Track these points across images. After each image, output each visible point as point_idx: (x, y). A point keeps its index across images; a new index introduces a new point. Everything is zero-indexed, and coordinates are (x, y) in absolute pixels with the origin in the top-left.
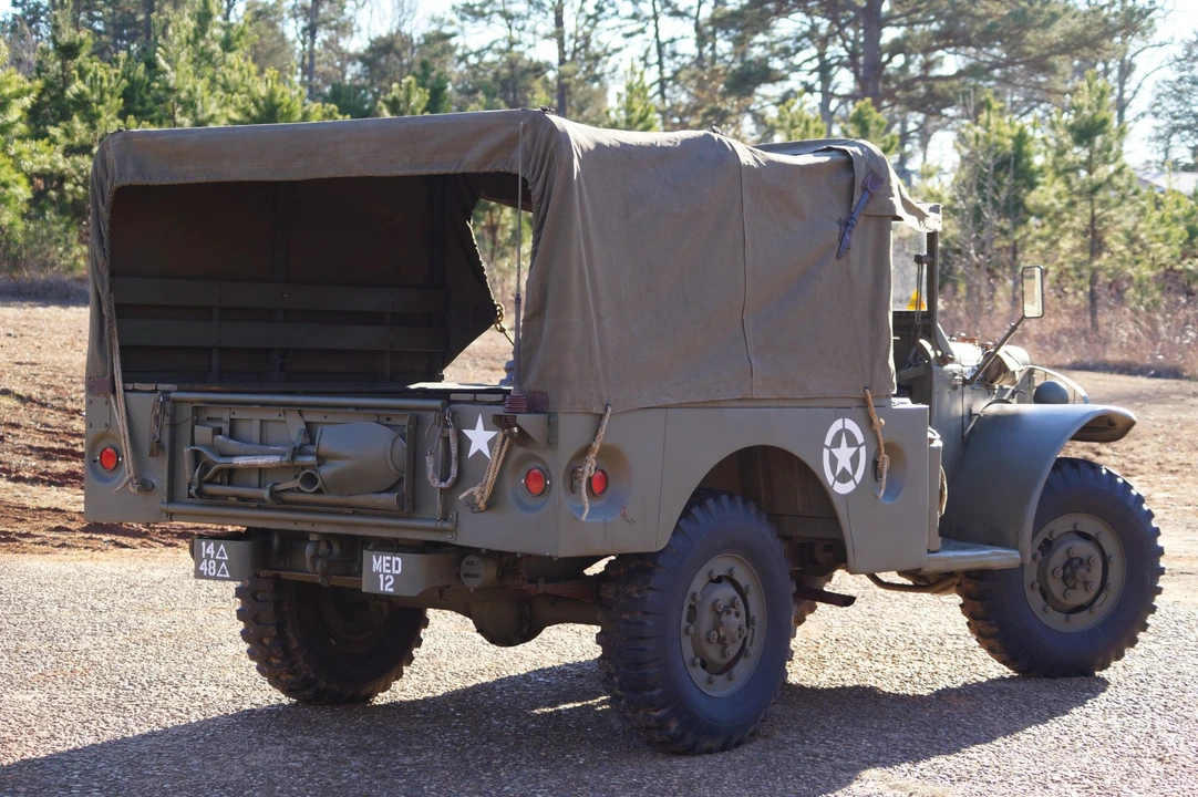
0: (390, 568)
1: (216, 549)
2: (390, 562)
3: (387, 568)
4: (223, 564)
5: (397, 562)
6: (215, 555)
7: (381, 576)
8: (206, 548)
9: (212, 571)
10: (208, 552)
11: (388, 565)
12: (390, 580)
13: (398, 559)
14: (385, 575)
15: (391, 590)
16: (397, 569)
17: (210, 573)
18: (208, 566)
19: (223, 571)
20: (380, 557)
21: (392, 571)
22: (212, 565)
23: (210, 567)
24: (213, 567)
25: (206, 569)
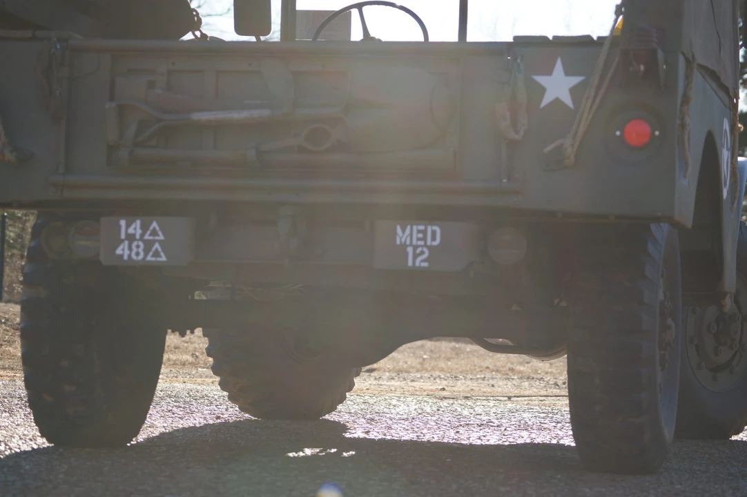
0: (425, 239)
1: (144, 228)
2: (424, 232)
3: (418, 239)
4: (157, 246)
5: (434, 233)
6: (142, 235)
7: (410, 251)
8: (127, 228)
9: (137, 254)
10: (131, 231)
11: (421, 235)
12: (422, 252)
13: (437, 229)
14: (415, 247)
15: (425, 265)
16: (434, 238)
17: (134, 257)
18: (130, 249)
19: (156, 254)
20: (409, 227)
21: (426, 243)
22: (138, 247)
23: (135, 250)
24: (141, 250)
25: (127, 252)
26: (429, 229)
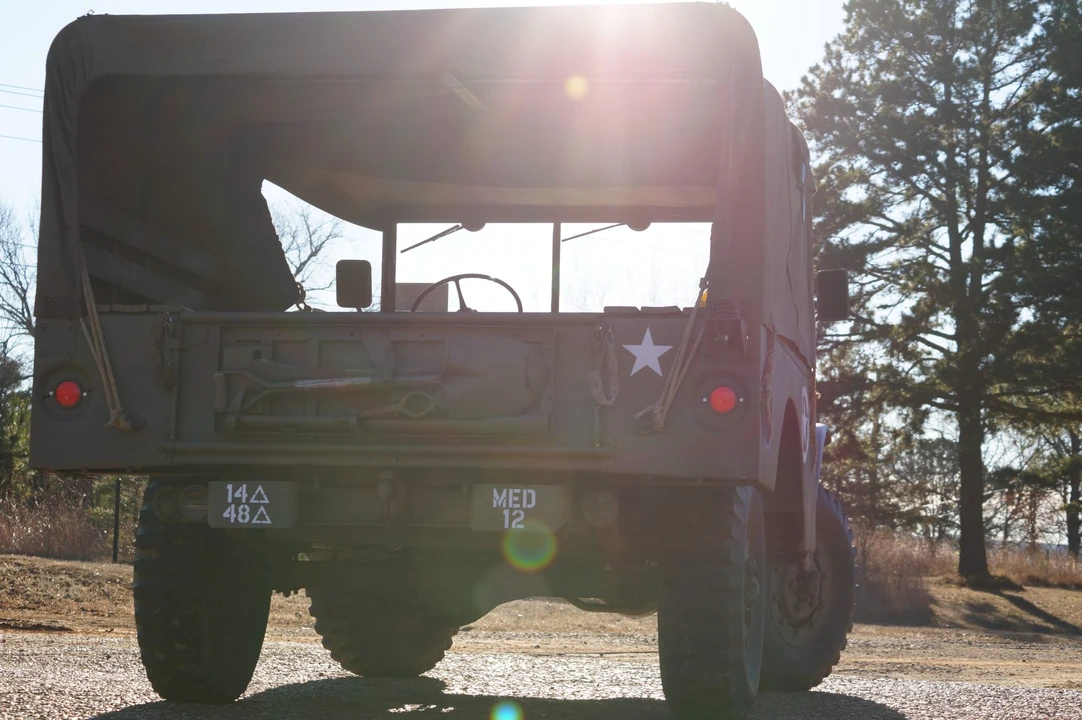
0: (520, 502)
1: (250, 492)
2: (520, 495)
3: (514, 502)
4: (262, 509)
5: (529, 496)
6: (248, 499)
7: (506, 512)
8: (234, 492)
9: (244, 517)
10: (237, 495)
11: (516, 499)
12: (518, 515)
13: (530, 491)
14: (512, 510)
15: (521, 526)
16: (529, 502)
17: (241, 520)
18: (237, 512)
19: (262, 517)
20: (505, 490)
21: (522, 505)
22: (244, 510)
23: (241, 513)
24: (246, 513)
25: (233, 516)
26: (525, 491)
